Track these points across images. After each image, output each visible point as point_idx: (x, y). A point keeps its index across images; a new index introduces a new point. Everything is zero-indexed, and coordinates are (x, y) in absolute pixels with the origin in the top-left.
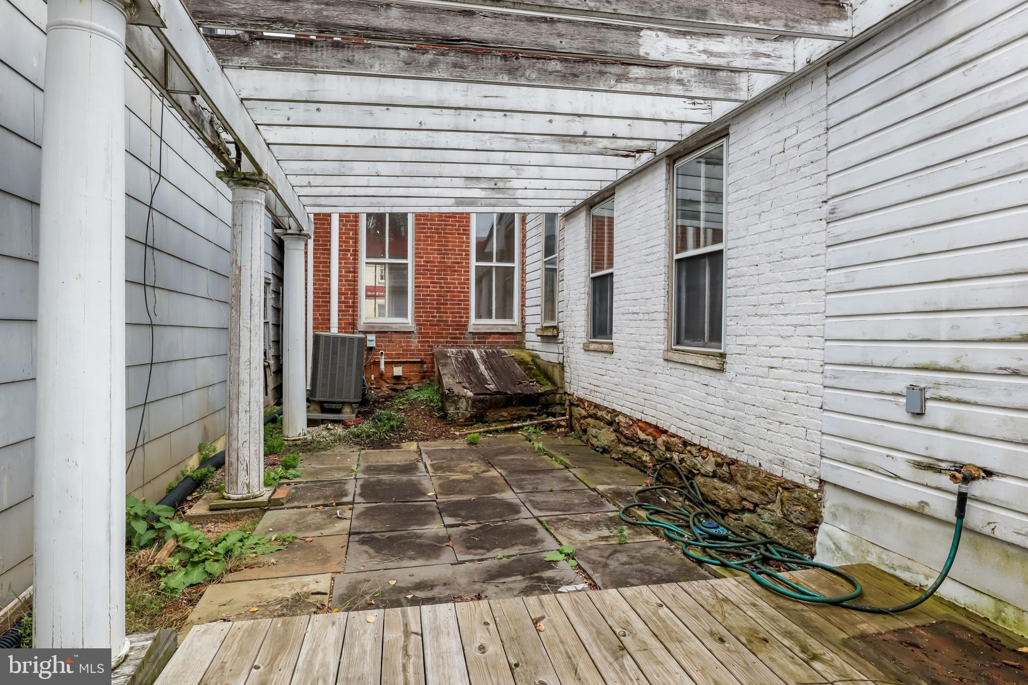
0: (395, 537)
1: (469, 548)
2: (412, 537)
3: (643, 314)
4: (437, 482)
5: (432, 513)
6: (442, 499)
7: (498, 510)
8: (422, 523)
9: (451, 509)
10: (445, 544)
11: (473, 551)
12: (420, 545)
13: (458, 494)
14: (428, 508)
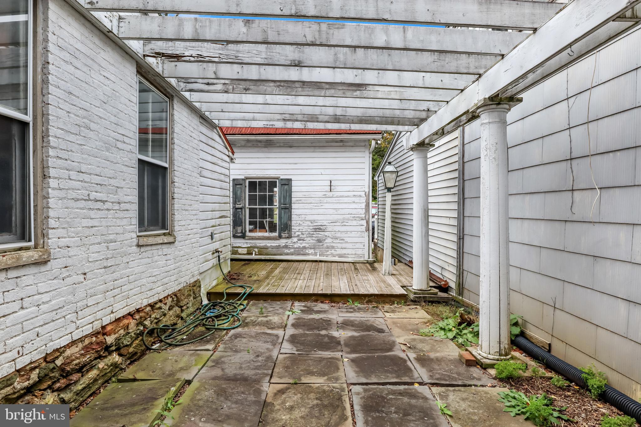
0: (366, 331)
1: (330, 321)
2: (357, 330)
3: (113, 203)
4: (341, 373)
5: (347, 345)
6: (338, 354)
7: (303, 339)
8: (352, 337)
9: (333, 344)
10: (340, 325)
11: (328, 319)
12: (352, 326)
13: (324, 359)
14: (349, 350)
